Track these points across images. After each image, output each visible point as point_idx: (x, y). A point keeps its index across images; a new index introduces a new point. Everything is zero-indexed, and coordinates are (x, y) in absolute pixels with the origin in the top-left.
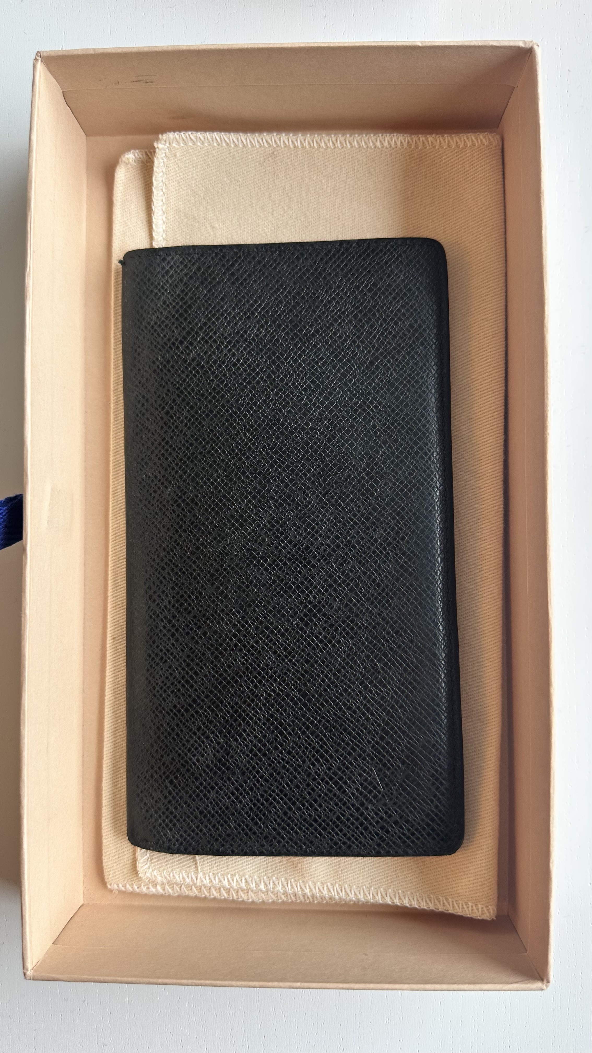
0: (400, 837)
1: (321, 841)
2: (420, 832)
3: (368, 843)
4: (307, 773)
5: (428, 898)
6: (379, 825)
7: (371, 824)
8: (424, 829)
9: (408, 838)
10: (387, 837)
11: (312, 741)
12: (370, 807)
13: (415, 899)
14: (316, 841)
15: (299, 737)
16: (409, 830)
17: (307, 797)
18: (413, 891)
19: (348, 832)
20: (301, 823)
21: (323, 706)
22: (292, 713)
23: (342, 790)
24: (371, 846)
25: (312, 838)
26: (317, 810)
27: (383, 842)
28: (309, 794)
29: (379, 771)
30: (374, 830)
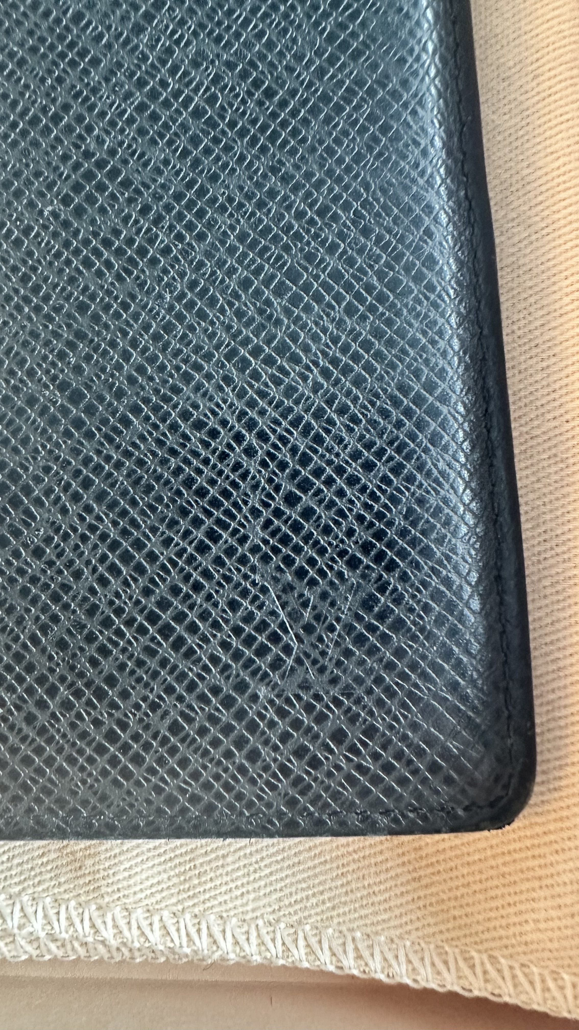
0: (350, 779)
1: (129, 793)
2: (410, 762)
3: (260, 798)
4: (86, 606)
5: (440, 954)
6: (290, 745)
7: (266, 742)
8: (420, 753)
9: (376, 780)
10: (315, 779)
11: (99, 519)
12: (263, 692)
13: (402, 958)
14: (115, 795)
15: (64, 511)
16: (376, 756)
17: (90, 672)
18: (394, 933)
19: (205, 767)
20: (74, 744)
21: (126, 422)
22: (44, 447)
23: (184, 649)
24: (269, 805)
25: (104, 784)
26: (117, 707)
27: (302, 793)
28: (94, 662)
29: (284, 590)
30: (275, 760)
